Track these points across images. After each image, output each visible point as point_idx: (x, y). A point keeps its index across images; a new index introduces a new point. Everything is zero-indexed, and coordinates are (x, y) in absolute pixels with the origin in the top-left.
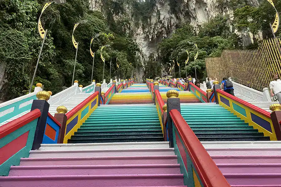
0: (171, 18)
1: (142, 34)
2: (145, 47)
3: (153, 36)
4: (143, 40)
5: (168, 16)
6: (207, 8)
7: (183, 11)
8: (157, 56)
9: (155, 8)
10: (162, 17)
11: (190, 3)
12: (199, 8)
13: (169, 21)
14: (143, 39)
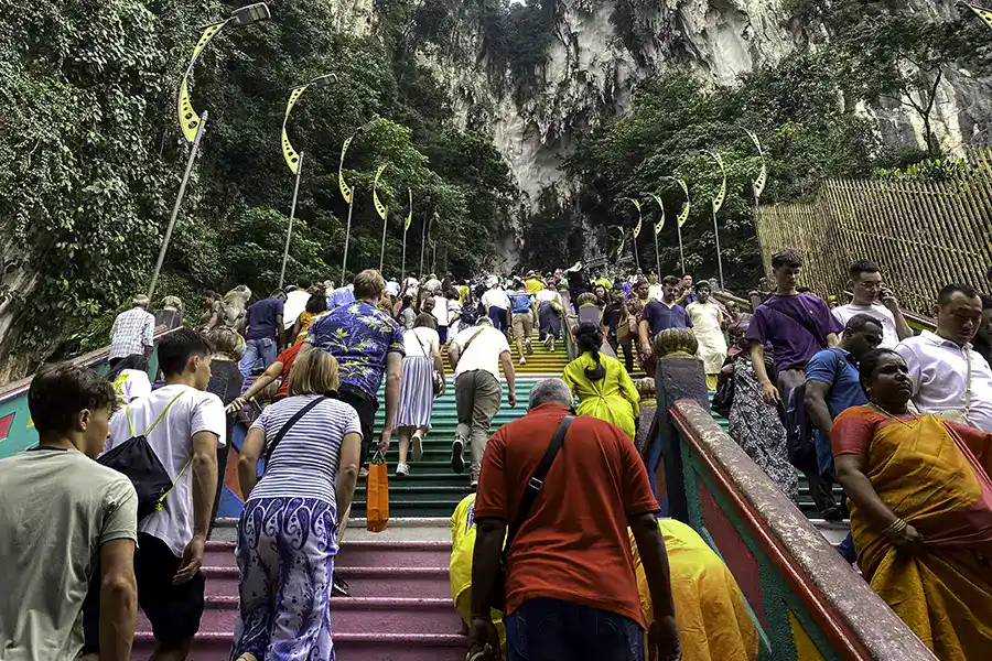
0: (620, 61)
1: (514, 120)
2: (524, 163)
3: (553, 125)
4: (518, 139)
5: (606, 56)
6: (750, 30)
7: (662, 37)
8: (568, 195)
9: (562, 28)
10: (586, 59)
11: (687, 10)
12: (720, 28)
13: (612, 72)
14: (518, 135)
